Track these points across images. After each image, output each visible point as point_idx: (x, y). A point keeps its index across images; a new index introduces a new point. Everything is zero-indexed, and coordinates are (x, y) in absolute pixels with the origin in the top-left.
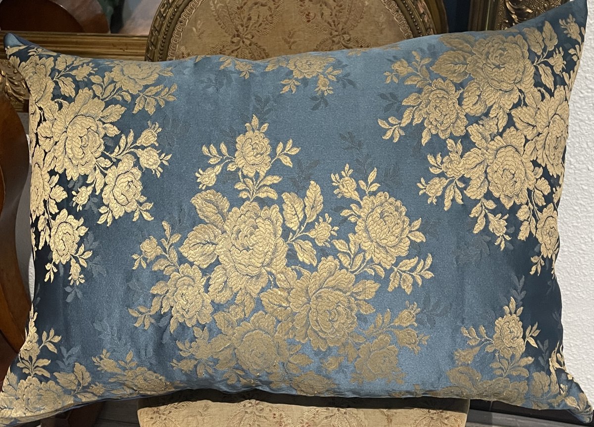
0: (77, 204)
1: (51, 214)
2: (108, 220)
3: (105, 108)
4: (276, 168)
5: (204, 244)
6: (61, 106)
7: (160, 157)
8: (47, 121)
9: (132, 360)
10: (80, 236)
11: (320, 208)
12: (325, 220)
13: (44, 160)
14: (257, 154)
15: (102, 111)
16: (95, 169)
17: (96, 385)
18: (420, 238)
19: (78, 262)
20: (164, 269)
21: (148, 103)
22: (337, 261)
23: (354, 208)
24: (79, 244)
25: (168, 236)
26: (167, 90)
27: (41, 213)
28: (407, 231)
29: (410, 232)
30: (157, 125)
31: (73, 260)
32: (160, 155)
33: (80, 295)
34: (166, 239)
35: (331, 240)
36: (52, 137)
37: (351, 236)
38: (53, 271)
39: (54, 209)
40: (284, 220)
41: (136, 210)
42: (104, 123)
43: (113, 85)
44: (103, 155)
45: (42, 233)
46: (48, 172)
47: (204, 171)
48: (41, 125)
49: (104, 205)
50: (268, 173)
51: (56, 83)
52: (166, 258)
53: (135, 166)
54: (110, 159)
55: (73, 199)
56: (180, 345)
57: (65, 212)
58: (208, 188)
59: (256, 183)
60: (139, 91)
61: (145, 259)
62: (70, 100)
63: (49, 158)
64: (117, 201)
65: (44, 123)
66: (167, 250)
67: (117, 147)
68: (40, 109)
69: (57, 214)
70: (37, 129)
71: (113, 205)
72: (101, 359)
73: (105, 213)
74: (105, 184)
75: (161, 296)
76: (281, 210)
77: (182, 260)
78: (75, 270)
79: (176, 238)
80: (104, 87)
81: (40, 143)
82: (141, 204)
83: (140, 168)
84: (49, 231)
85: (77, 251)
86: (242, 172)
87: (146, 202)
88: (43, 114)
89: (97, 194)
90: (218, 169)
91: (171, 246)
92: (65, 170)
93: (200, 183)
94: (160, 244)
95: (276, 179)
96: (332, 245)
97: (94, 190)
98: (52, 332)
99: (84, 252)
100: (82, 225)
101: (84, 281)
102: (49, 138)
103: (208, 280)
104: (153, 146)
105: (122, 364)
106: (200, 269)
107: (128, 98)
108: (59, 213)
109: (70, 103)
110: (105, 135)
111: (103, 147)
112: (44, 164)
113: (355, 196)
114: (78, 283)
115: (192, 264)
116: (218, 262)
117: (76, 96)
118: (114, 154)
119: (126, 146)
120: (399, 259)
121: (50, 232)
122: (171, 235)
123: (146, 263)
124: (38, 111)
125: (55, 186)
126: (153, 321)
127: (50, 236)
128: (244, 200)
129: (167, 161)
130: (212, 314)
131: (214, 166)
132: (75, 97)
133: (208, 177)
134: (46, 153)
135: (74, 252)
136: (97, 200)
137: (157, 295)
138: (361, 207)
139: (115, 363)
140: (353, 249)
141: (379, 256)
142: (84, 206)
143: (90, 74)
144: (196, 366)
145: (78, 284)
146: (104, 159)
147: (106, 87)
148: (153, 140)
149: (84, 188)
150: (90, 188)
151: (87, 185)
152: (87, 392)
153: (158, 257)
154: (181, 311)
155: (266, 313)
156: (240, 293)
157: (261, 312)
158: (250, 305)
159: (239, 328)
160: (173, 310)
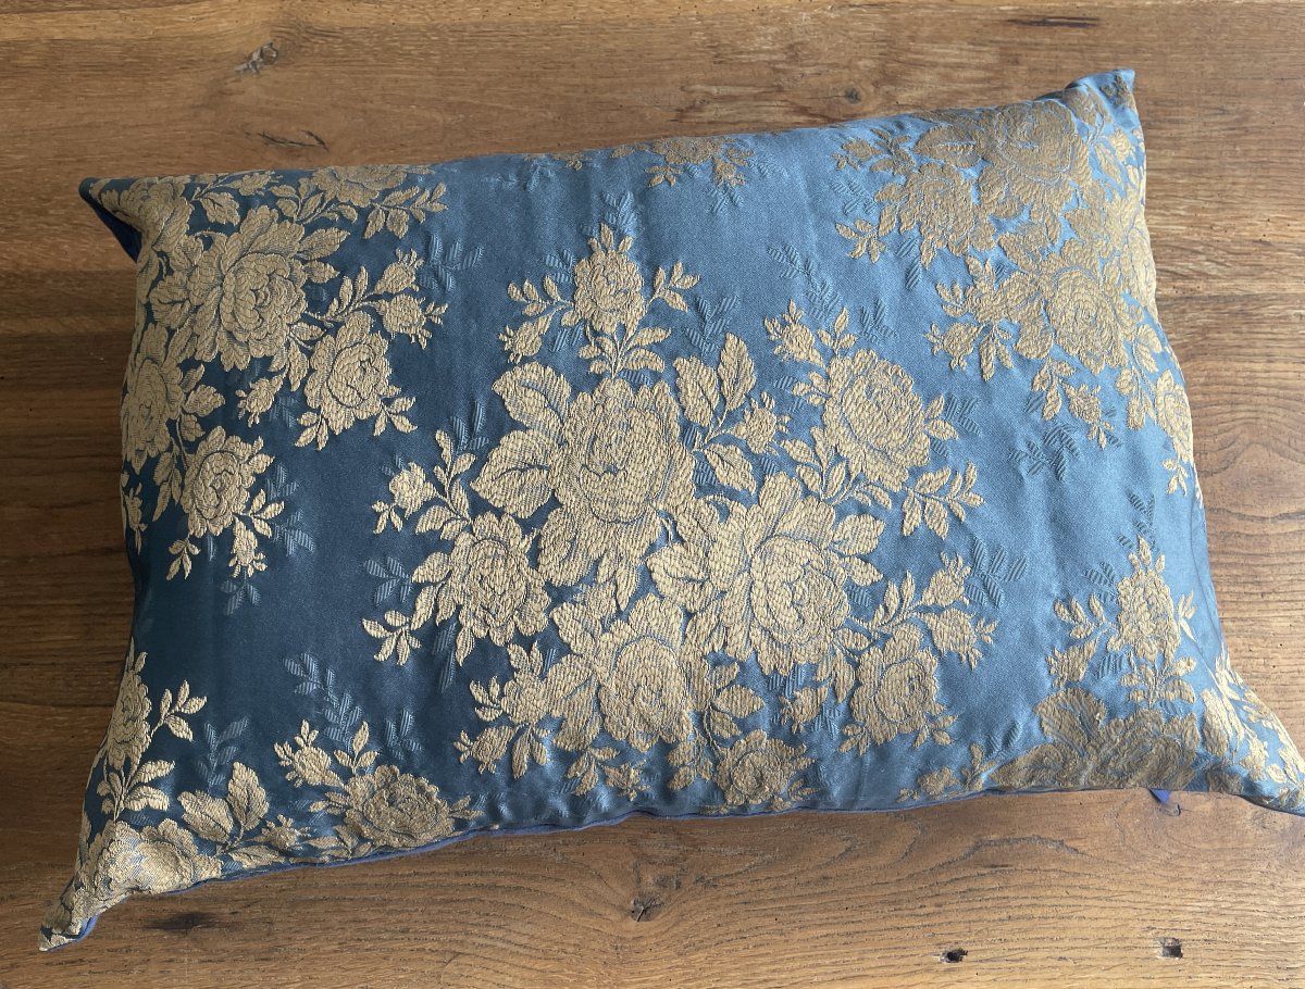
0: (248, 414)
1: (186, 442)
2: (319, 439)
3: (304, 237)
4: (658, 314)
5: (522, 471)
6: (209, 242)
7: (424, 310)
8: (175, 274)
9: (366, 749)
10: (255, 474)
11: (750, 382)
12: (762, 404)
13: (167, 346)
14: (617, 292)
15: (300, 242)
16: (288, 344)
17: (279, 824)
18: (947, 432)
19: (250, 526)
20: (442, 528)
21: (392, 219)
22: (796, 484)
23: (816, 382)
24: (254, 492)
25: (448, 460)
26: (427, 193)
27: (163, 448)
28: (920, 422)
29: (927, 420)
30: (415, 255)
31: (240, 525)
32: (424, 307)
33: (255, 596)
34: (444, 467)
35: (779, 443)
36: (188, 299)
37: (816, 432)
38: (190, 554)
39: (193, 431)
40: (683, 410)
41: (379, 415)
42: (304, 262)
43: (319, 196)
44: (305, 318)
45: (164, 488)
46: (179, 365)
47: (515, 329)
48: (161, 283)
49: (310, 409)
50: (644, 324)
51: (198, 205)
52: (444, 504)
53: (373, 331)
54: (321, 324)
55: (239, 406)
56: (477, 692)
57: (218, 432)
58: (525, 360)
59: (621, 345)
60: (372, 201)
61: (400, 511)
62: (229, 229)
63: (180, 339)
64: (337, 400)
65: (168, 279)
66: (446, 489)
67: (336, 301)
68: (161, 254)
69: (199, 440)
70: (148, 296)
71: (329, 408)
72: (296, 747)
73: (312, 425)
74: (311, 371)
75: (435, 584)
76: (676, 390)
77: (479, 506)
78: (245, 542)
79: (465, 463)
80: (301, 201)
81: (156, 316)
82: (388, 402)
83: (386, 335)
84: (180, 477)
85: (249, 504)
86: (592, 327)
87: (398, 396)
88: (167, 263)
89: (294, 389)
90: (544, 324)
91: (454, 479)
92: (220, 354)
93: (510, 352)
94: (431, 478)
95: (660, 334)
96: (782, 451)
97: (287, 383)
98: (185, 690)
99: (265, 506)
100: (260, 452)
101: (264, 567)
102: (179, 302)
103: (537, 541)
104: (409, 292)
105: (344, 759)
106: (518, 520)
107: (354, 216)
108: (205, 438)
109: (229, 236)
110: (309, 281)
111: (304, 305)
112: (167, 352)
113: (816, 359)
114: (250, 572)
115: (499, 513)
116: (554, 503)
117: (242, 221)
118: (328, 315)
119: (354, 296)
120: (916, 472)
121: (183, 478)
122: (455, 458)
123: (402, 518)
124: (156, 260)
125: (195, 389)
126: (416, 645)
127: (182, 486)
128: (599, 378)
129: (439, 316)
130: (549, 610)
131: (534, 319)
132: (240, 224)
133: (526, 340)
134: (171, 332)
135: (240, 508)
136: (294, 401)
137: (428, 583)
138: (828, 378)
139: (326, 760)
140: (823, 457)
141: (875, 468)
142: (263, 416)
143: (270, 185)
144: (511, 746)
145: (250, 574)
146: (305, 325)
147: (304, 201)
148: (409, 281)
149: (264, 382)
150: (278, 383)
151: (270, 376)
152: (254, 843)
153: (427, 505)
154: (480, 614)
155: (662, 597)
156: (605, 561)
157: (651, 598)
158: (628, 585)
159: (607, 637)
160: (464, 612)
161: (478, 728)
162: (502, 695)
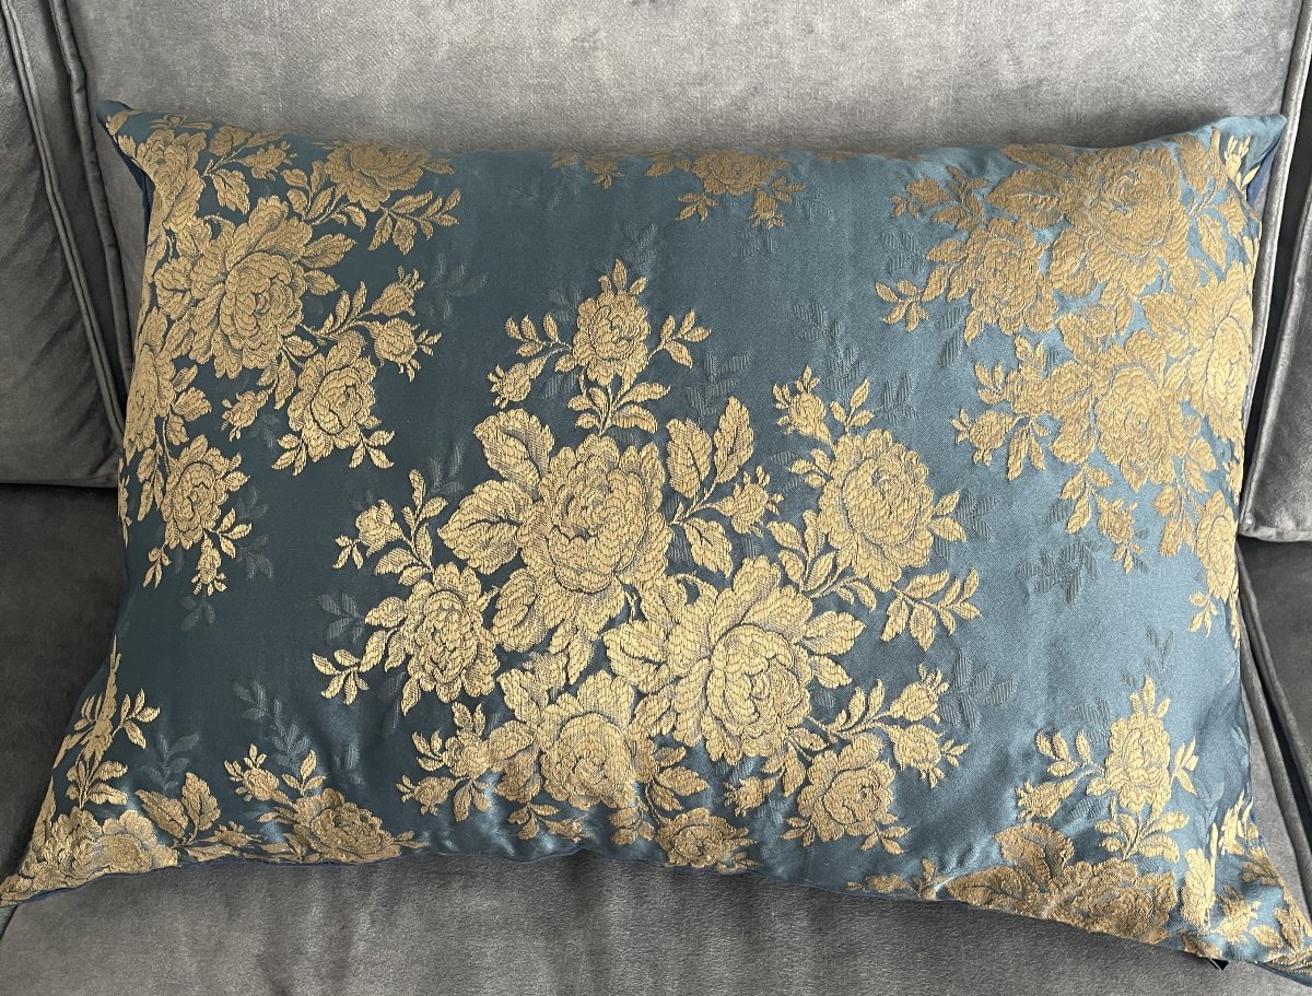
0: (231, 427)
1: (170, 444)
2: (297, 464)
3: (311, 240)
4: (659, 368)
5: (493, 523)
6: (216, 230)
7: (416, 338)
8: (181, 259)
9: (313, 774)
10: (228, 492)
11: (745, 454)
12: (755, 480)
13: (165, 336)
14: (621, 339)
15: (306, 245)
16: (279, 358)
17: (230, 828)
18: (954, 531)
19: (217, 545)
20: (402, 572)
21: (400, 230)
22: (776, 571)
23: (819, 460)
24: (225, 510)
25: (418, 503)
26: (439, 202)
27: (148, 443)
28: (926, 518)
29: (935, 517)
30: (416, 276)
31: (208, 542)
32: (416, 334)
33: (212, 618)
34: (414, 508)
35: (766, 523)
36: (190, 290)
37: (808, 515)
38: (162, 564)
39: (178, 435)
40: (669, 477)
41: (358, 445)
42: (307, 269)
43: (329, 191)
44: (299, 331)
45: (147, 487)
46: (172, 360)
47: (506, 370)
48: (166, 265)
49: (291, 431)
50: (642, 378)
51: (209, 181)
52: (408, 548)
53: (363, 355)
54: (313, 340)
55: (224, 417)
56: (420, 744)
57: (201, 440)
58: (512, 405)
59: (614, 398)
60: (382, 204)
61: (363, 548)
62: (239, 218)
63: (177, 333)
64: (318, 425)
65: (174, 263)
66: (412, 532)
67: (331, 317)
68: (169, 233)
69: (183, 445)
70: (153, 276)
71: (310, 432)
72: (245, 767)
73: (292, 449)
74: (297, 390)
75: (387, 630)
76: (665, 455)
77: (442, 554)
78: (210, 558)
79: (436, 506)
80: (311, 195)
81: (160, 301)
82: (367, 433)
83: (375, 361)
84: (162, 481)
85: (219, 522)
86: (586, 376)
87: (378, 428)
88: (174, 245)
89: (278, 407)
90: (536, 367)
91: (421, 523)
92: (213, 357)
93: (497, 394)
94: (398, 518)
95: (658, 391)
96: (768, 533)
97: (272, 399)
98: (141, 701)
99: (233, 526)
100: (236, 469)
101: (224, 587)
102: (181, 291)
103: (494, 600)
104: (404, 316)
105: (292, 782)
106: (479, 575)
107: (360, 220)
108: (188, 444)
109: (237, 225)
110: (308, 291)
111: (300, 317)
112: (164, 343)
113: (823, 434)
114: (210, 591)
115: (462, 565)
116: (518, 563)
117: (251, 209)
118: (322, 331)
119: (349, 314)
120: (910, 573)
121: (166, 482)
122: (425, 501)
123: (364, 556)
124: (164, 237)
125: (187, 390)
126: (364, 687)
127: (164, 491)
128: (585, 433)
129: (430, 346)
130: (496, 675)
131: (527, 360)
132: (249, 213)
133: (514, 383)
134: (171, 322)
135: (211, 524)
136: (274, 420)
137: (380, 627)
138: (832, 458)
139: (274, 782)
140: (811, 545)
141: (866, 564)
142: (244, 431)
143: (283, 166)
144: (452, 794)
145: (210, 593)
146: (299, 340)
147: (316, 195)
148: (406, 304)
149: (249, 396)
150: (263, 397)
151: (258, 390)
152: (208, 843)
153: (390, 546)
154: (429, 667)
155: (614, 676)
156: (560, 631)
157: (603, 674)
158: (581, 658)
159: (552, 708)
160: (413, 662)
161: (419, 775)
162: (443, 749)
